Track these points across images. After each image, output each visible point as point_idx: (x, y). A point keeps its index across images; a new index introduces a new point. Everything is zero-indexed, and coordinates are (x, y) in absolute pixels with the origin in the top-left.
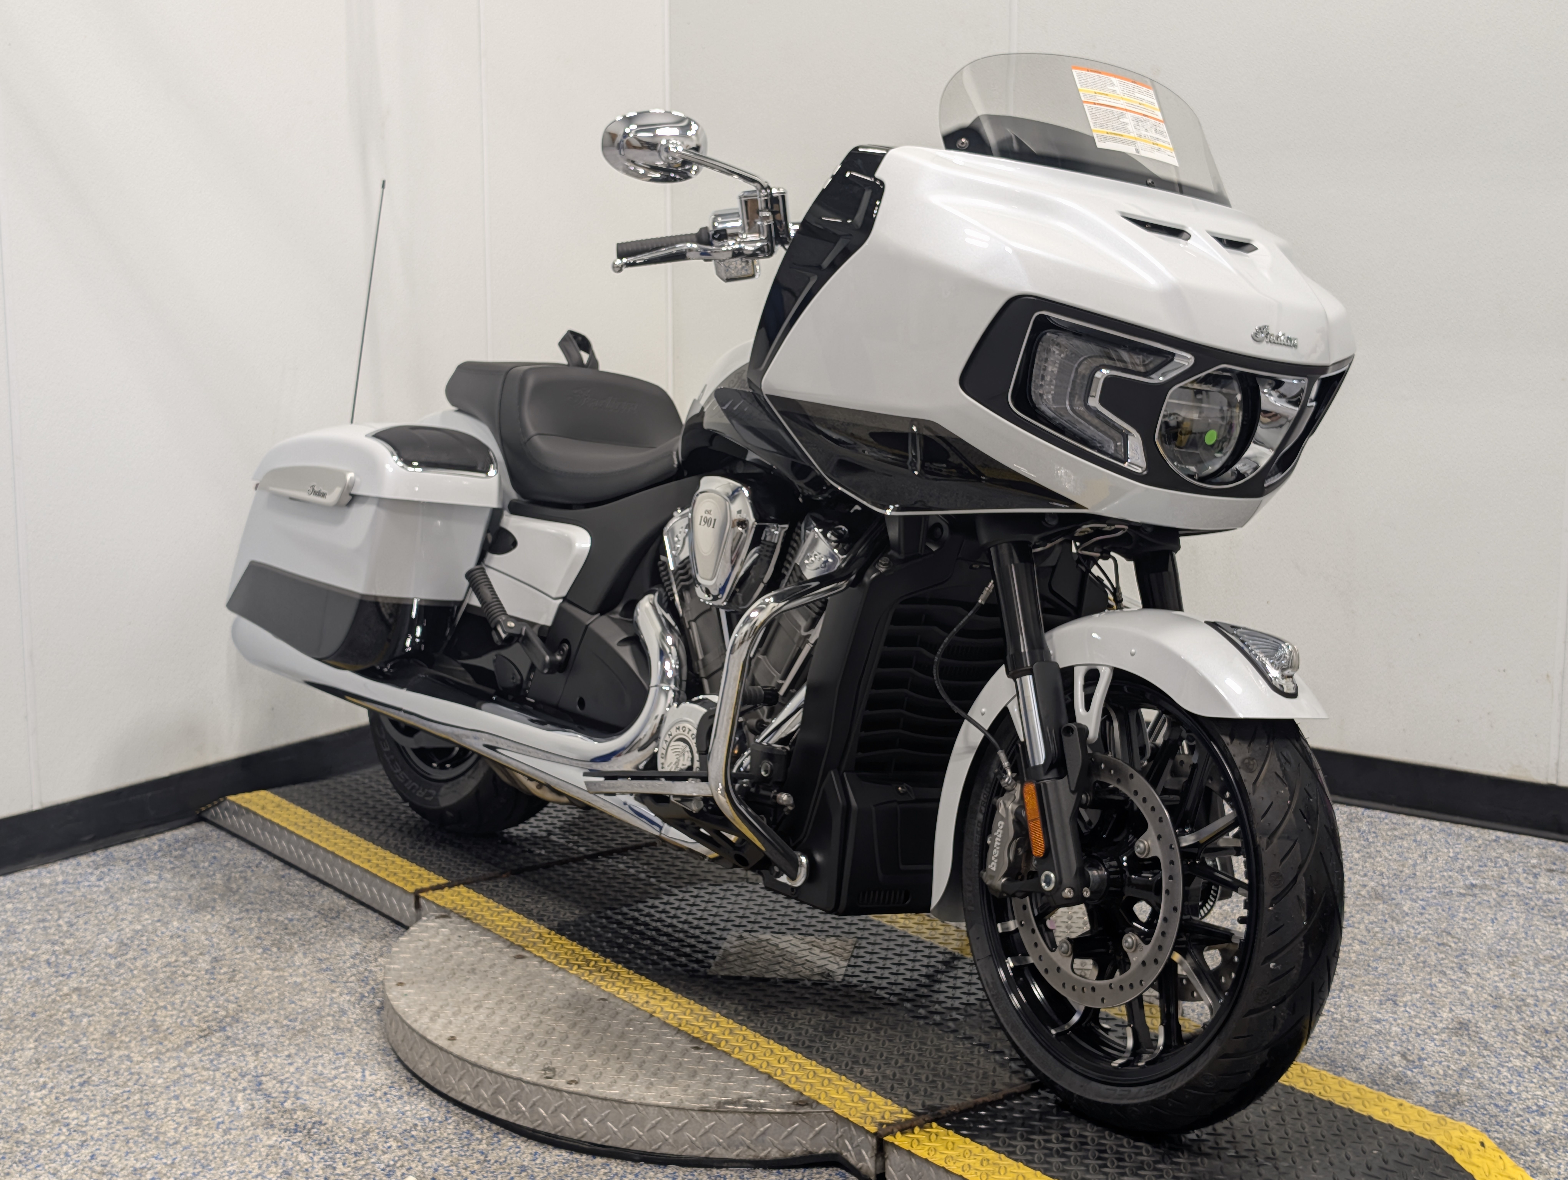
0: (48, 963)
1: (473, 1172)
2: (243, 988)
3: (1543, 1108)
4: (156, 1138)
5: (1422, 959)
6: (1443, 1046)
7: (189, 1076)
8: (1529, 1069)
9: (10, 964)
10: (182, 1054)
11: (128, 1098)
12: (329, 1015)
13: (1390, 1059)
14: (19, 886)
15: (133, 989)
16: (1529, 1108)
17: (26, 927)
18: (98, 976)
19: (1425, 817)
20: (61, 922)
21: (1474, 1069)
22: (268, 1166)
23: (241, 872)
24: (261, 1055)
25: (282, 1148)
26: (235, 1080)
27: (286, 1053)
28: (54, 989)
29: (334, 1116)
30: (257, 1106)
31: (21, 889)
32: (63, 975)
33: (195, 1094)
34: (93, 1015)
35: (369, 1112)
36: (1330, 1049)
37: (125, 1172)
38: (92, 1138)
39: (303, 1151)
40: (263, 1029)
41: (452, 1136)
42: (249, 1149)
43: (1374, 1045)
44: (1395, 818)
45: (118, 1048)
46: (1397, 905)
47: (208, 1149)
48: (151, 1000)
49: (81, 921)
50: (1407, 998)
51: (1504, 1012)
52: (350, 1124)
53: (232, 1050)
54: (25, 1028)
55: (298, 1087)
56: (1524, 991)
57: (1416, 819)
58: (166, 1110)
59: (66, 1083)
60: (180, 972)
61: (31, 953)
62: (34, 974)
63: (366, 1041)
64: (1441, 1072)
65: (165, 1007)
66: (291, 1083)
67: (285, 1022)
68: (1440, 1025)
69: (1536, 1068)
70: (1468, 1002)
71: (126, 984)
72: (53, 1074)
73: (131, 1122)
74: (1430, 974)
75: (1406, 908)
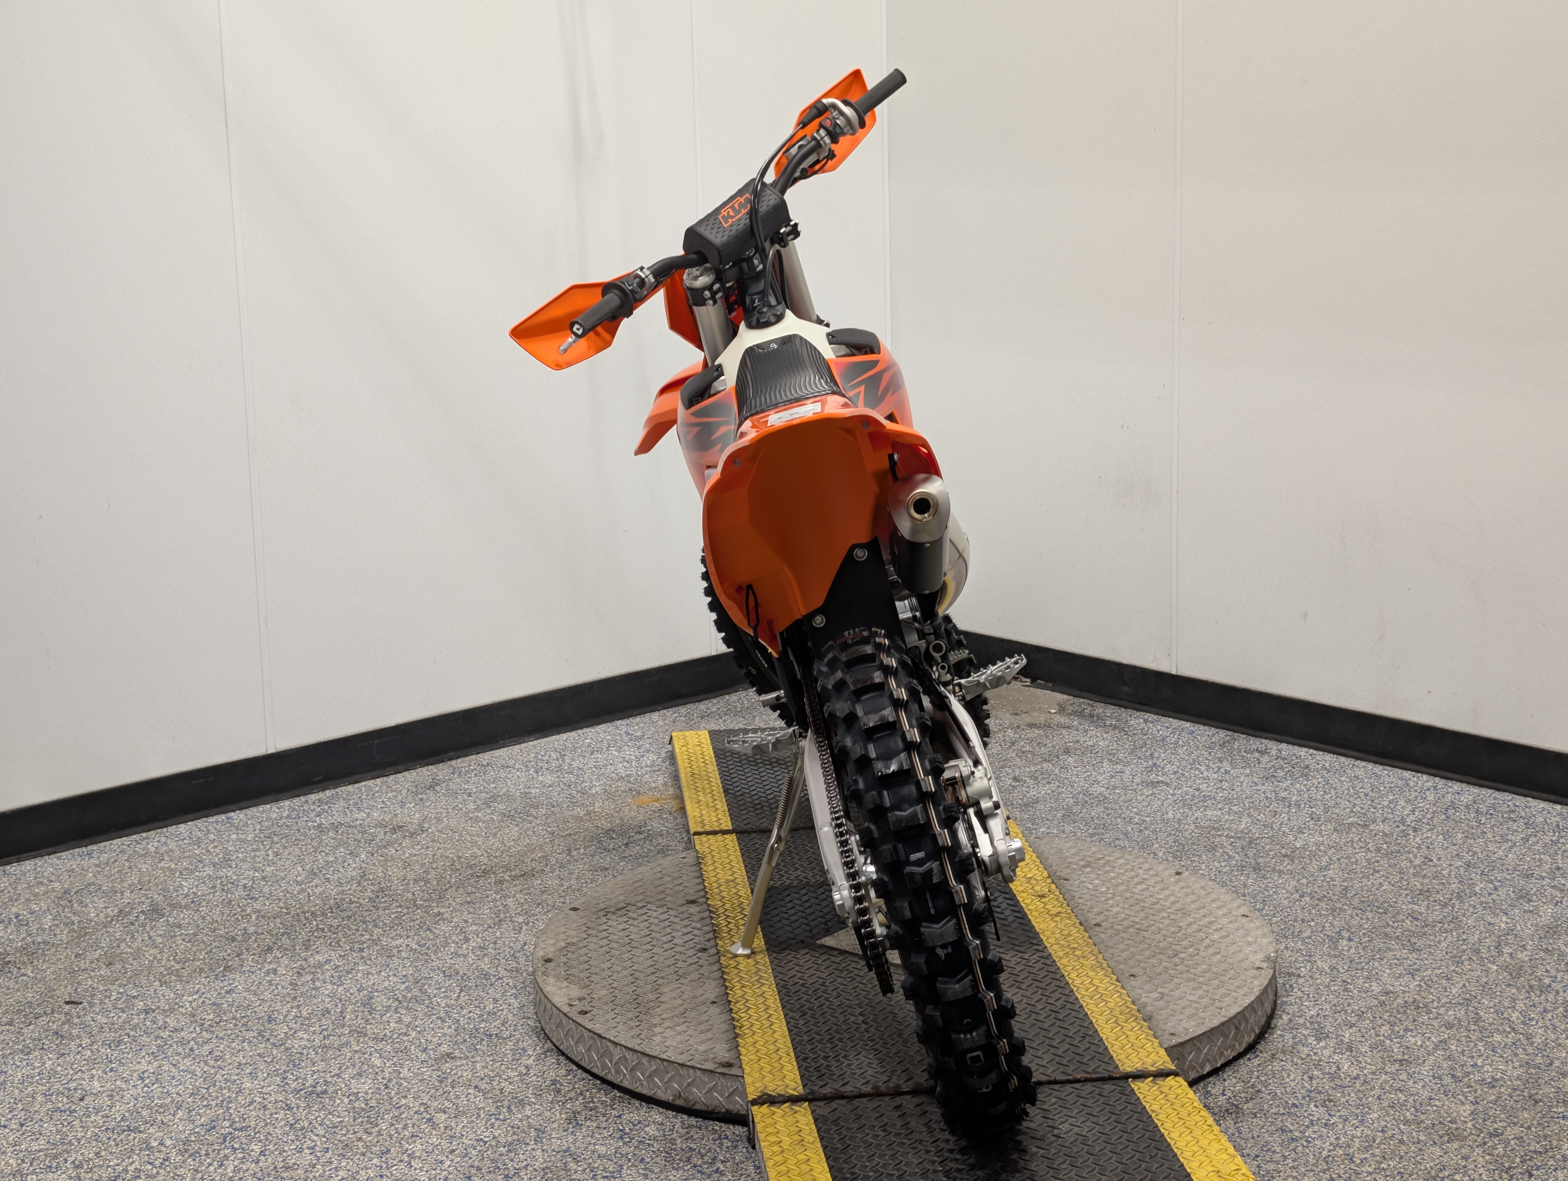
0: (245, 887)
1: (510, 1083)
2: (393, 916)
3: (1497, 1080)
4: (268, 1039)
5: (1465, 937)
6: (1436, 1018)
7: (316, 989)
8: (1506, 1045)
9: (214, 887)
10: (318, 971)
11: (260, 1005)
12: (453, 942)
13: (1377, 1029)
14: (249, 819)
15: (304, 913)
16: (1483, 1080)
17: (240, 855)
18: (280, 900)
19: (1550, 801)
20: (270, 852)
21: (1452, 1042)
22: (348, 1068)
23: (438, 813)
24: (383, 974)
25: (364, 1053)
26: (351, 994)
27: (404, 973)
28: (239, 910)
29: (418, 1029)
30: (360, 1018)
31: (249, 822)
32: (251, 899)
33: (315, 1004)
34: (263, 933)
35: (450, 1027)
36: (1325, 1016)
37: (231, 1067)
38: (217, 1037)
39: (381, 1057)
40: (395, 951)
41: (508, 1052)
42: (338, 1053)
43: (1369, 1015)
44: (1520, 800)
45: (270, 963)
46: (1470, 885)
47: (305, 1052)
48: (315, 923)
49: (286, 852)
50: (1429, 972)
51: (1514, 991)
52: (429, 1038)
53: (360, 968)
54: (203, 942)
55: (400, 1003)
56: (1547, 971)
57: (1541, 801)
58: (286, 1016)
59: (216, 990)
60: (347, 900)
61: (235, 878)
62: (229, 895)
63: (474, 966)
64: (1419, 1043)
65: (323, 930)
66: (397, 999)
67: (415, 946)
68: (1443, 1001)
69: (1514, 1043)
70: (1484, 980)
71: (300, 908)
72: (209, 982)
73: (254, 1025)
74: (1464, 951)
75: (1477, 889)
